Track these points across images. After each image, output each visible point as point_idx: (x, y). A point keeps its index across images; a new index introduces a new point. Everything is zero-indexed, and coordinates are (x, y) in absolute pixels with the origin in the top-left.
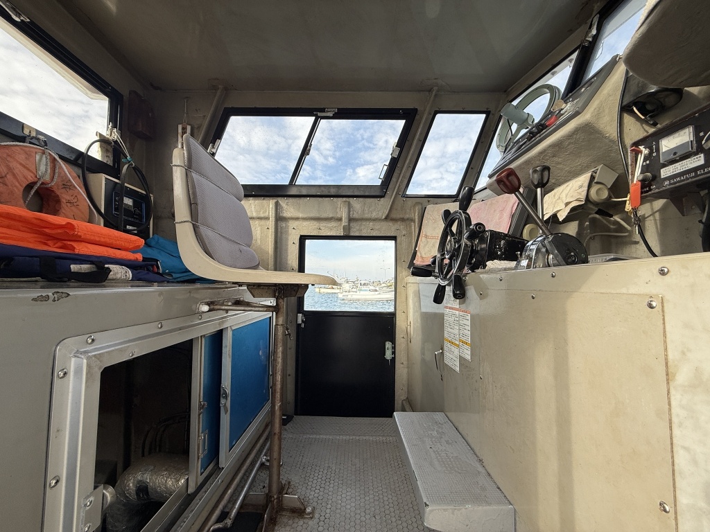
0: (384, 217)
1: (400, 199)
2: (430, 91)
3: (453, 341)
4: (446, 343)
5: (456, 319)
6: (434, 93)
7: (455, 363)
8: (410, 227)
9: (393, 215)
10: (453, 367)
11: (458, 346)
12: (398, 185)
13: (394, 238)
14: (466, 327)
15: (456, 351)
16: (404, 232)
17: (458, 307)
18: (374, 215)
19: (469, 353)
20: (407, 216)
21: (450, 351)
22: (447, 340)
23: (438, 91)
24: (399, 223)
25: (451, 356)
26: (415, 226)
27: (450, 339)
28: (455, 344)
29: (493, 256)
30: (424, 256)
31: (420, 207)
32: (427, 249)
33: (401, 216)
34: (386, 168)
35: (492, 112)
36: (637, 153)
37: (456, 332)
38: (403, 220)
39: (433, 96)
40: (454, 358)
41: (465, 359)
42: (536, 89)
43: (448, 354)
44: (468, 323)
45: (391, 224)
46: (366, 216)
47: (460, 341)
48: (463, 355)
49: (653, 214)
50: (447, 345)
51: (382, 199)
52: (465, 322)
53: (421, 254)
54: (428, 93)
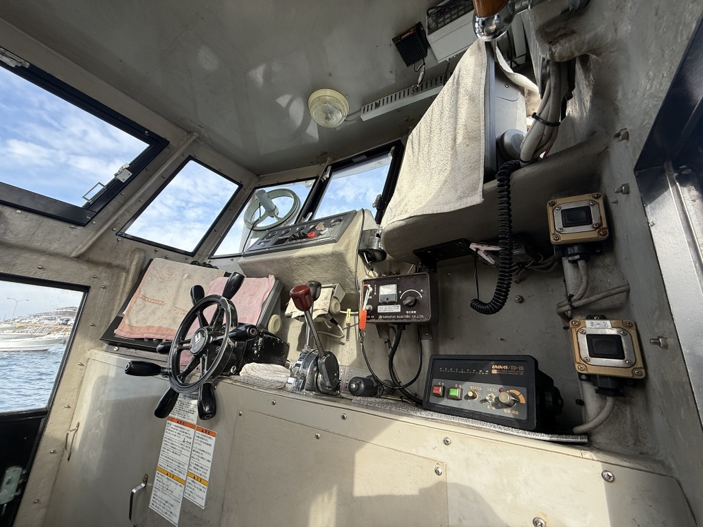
0: (74, 254)
1: (113, 238)
2: (190, 132)
3: (176, 473)
4: (158, 475)
5: (187, 439)
6: (194, 138)
7: (172, 509)
8: (118, 278)
9: (94, 256)
10: (166, 517)
11: (184, 482)
12: (115, 218)
13: (85, 289)
14: (205, 456)
15: (178, 490)
16: (106, 283)
17: (195, 422)
18: (55, 247)
19: (204, 495)
20: (118, 262)
21: (166, 489)
22: (163, 471)
23: (198, 138)
24: (100, 268)
25: (166, 498)
26: (126, 279)
27: (169, 470)
28: (179, 480)
29: (250, 358)
30: (134, 324)
31: (142, 255)
32: (141, 315)
33: (108, 260)
34: (100, 188)
35: (244, 187)
36: (366, 288)
37: (185, 459)
38: (109, 266)
39: (190, 141)
40: (172, 502)
41: (193, 505)
42: (284, 190)
43: (159, 493)
44: (211, 450)
45: (85, 267)
46: (36, 245)
47: (189, 474)
48: (191, 499)
49: (355, 325)
50: (159, 480)
51: (79, 228)
52: (204, 447)
53: (130, 321)
54: (185, 133)
